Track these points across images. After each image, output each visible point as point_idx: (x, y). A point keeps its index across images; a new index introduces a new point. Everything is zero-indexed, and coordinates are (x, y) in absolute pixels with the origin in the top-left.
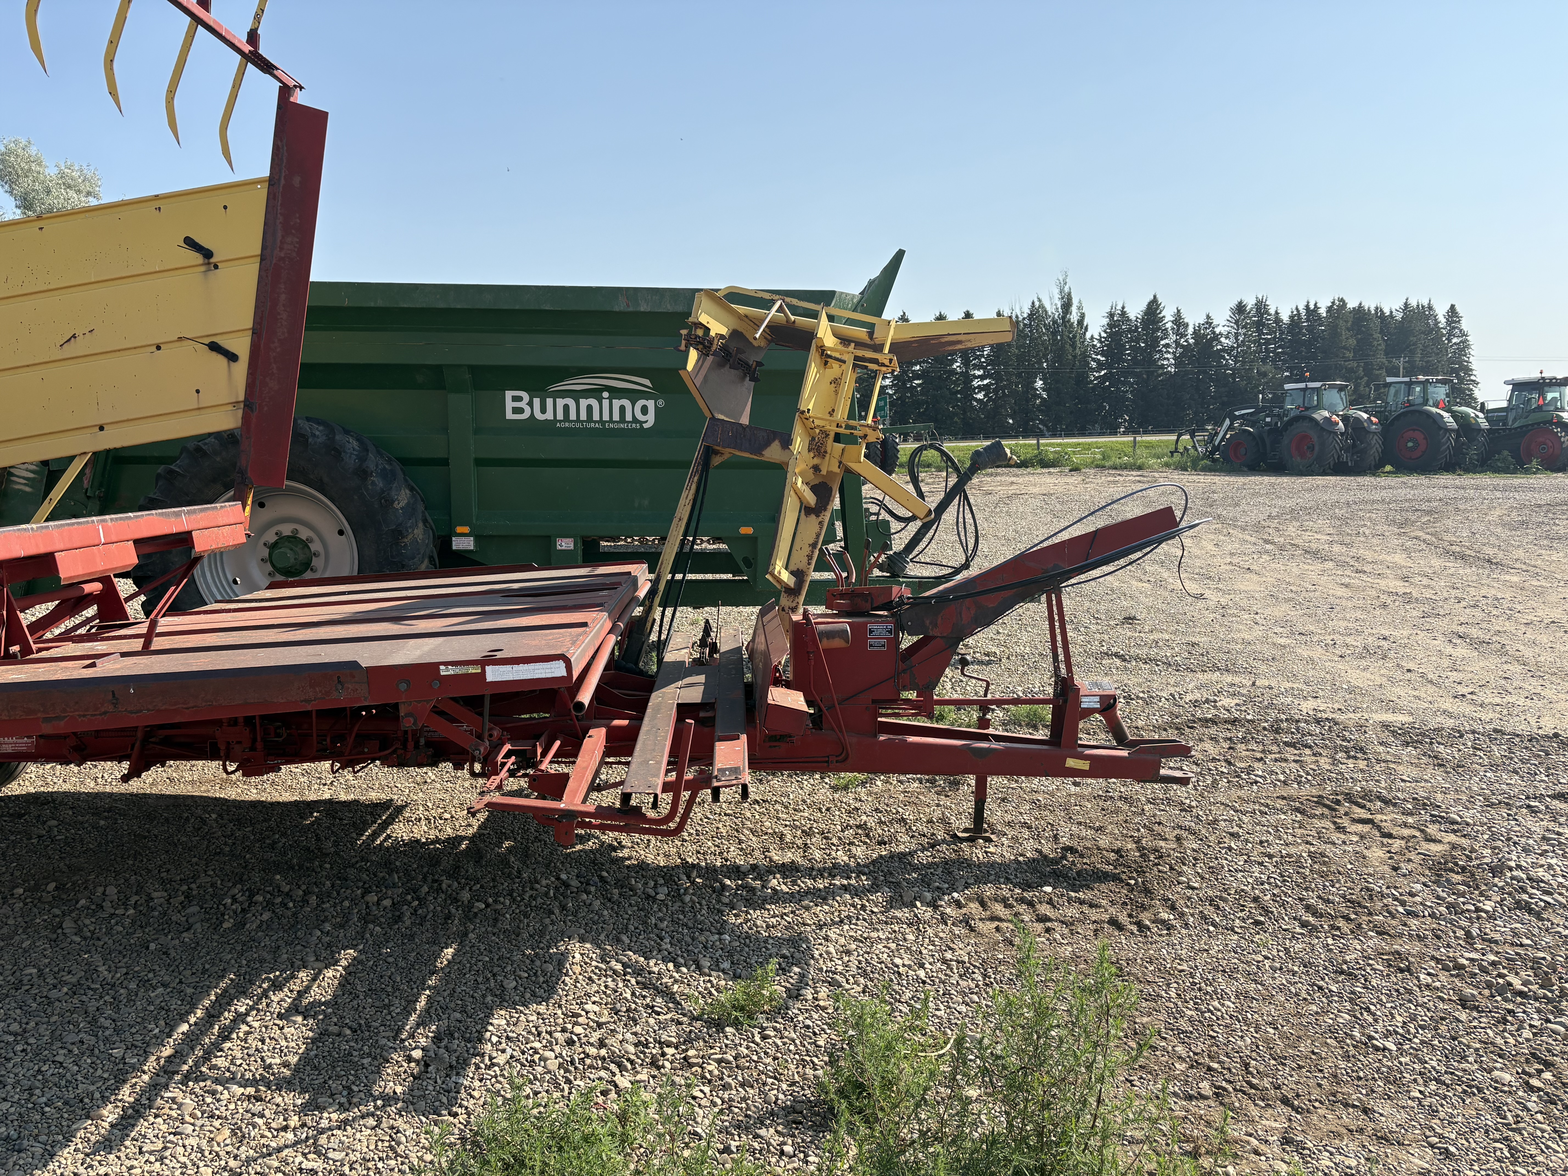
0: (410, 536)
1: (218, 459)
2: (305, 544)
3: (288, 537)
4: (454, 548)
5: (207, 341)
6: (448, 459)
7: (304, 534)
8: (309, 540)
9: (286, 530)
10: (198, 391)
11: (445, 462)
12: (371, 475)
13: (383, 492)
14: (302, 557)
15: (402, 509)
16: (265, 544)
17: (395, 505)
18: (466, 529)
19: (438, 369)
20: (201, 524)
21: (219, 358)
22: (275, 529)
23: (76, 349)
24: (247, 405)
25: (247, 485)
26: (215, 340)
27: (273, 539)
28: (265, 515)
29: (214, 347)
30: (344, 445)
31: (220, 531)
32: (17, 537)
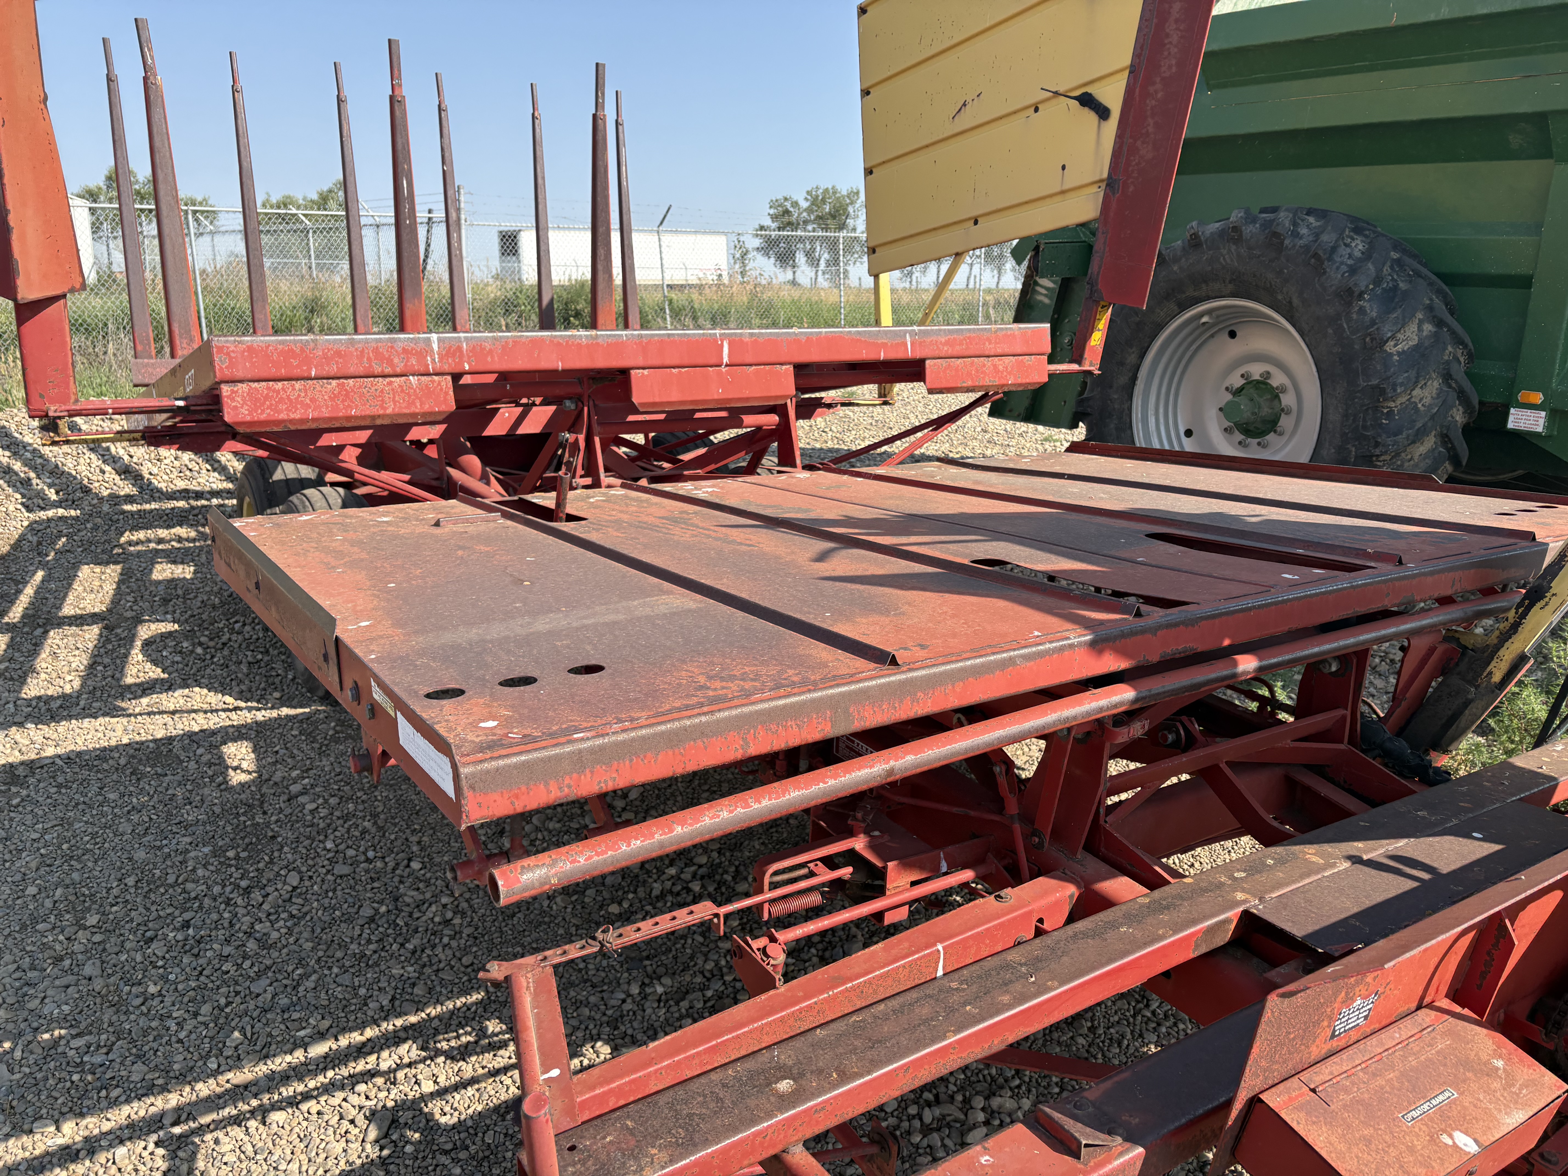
0: (1403, 399)
1: (1175, 268)
2: (1275, 394)
3: (1258, 382)
4: (1510, 425)
5: (1077, 93)
6: (1531, 277)
7: (1278, 379)
8: (1283, 389)
9: (1256, 370)
10: (1064, 168)
11: (1525, 282)
12: (1360, 296)
13: (1373, 322)
14: (1266, 411)
15: (1399, 353)
16: (1227, 389)
17: (1390, 347)
18: (1538, 398)
19: (1540, 119)
20: (946, 350)
21: (1090, 116)
22: (1243, 370)
23: (967, 120)
24: (1110, 183)
25: (1097, 302)
26: (1089, 89)
27: (1238, 382)
28: (1234, 349)
29: (1087, 101)
30: (1334, 249)
31: (988, 362)
32: (556, 344)
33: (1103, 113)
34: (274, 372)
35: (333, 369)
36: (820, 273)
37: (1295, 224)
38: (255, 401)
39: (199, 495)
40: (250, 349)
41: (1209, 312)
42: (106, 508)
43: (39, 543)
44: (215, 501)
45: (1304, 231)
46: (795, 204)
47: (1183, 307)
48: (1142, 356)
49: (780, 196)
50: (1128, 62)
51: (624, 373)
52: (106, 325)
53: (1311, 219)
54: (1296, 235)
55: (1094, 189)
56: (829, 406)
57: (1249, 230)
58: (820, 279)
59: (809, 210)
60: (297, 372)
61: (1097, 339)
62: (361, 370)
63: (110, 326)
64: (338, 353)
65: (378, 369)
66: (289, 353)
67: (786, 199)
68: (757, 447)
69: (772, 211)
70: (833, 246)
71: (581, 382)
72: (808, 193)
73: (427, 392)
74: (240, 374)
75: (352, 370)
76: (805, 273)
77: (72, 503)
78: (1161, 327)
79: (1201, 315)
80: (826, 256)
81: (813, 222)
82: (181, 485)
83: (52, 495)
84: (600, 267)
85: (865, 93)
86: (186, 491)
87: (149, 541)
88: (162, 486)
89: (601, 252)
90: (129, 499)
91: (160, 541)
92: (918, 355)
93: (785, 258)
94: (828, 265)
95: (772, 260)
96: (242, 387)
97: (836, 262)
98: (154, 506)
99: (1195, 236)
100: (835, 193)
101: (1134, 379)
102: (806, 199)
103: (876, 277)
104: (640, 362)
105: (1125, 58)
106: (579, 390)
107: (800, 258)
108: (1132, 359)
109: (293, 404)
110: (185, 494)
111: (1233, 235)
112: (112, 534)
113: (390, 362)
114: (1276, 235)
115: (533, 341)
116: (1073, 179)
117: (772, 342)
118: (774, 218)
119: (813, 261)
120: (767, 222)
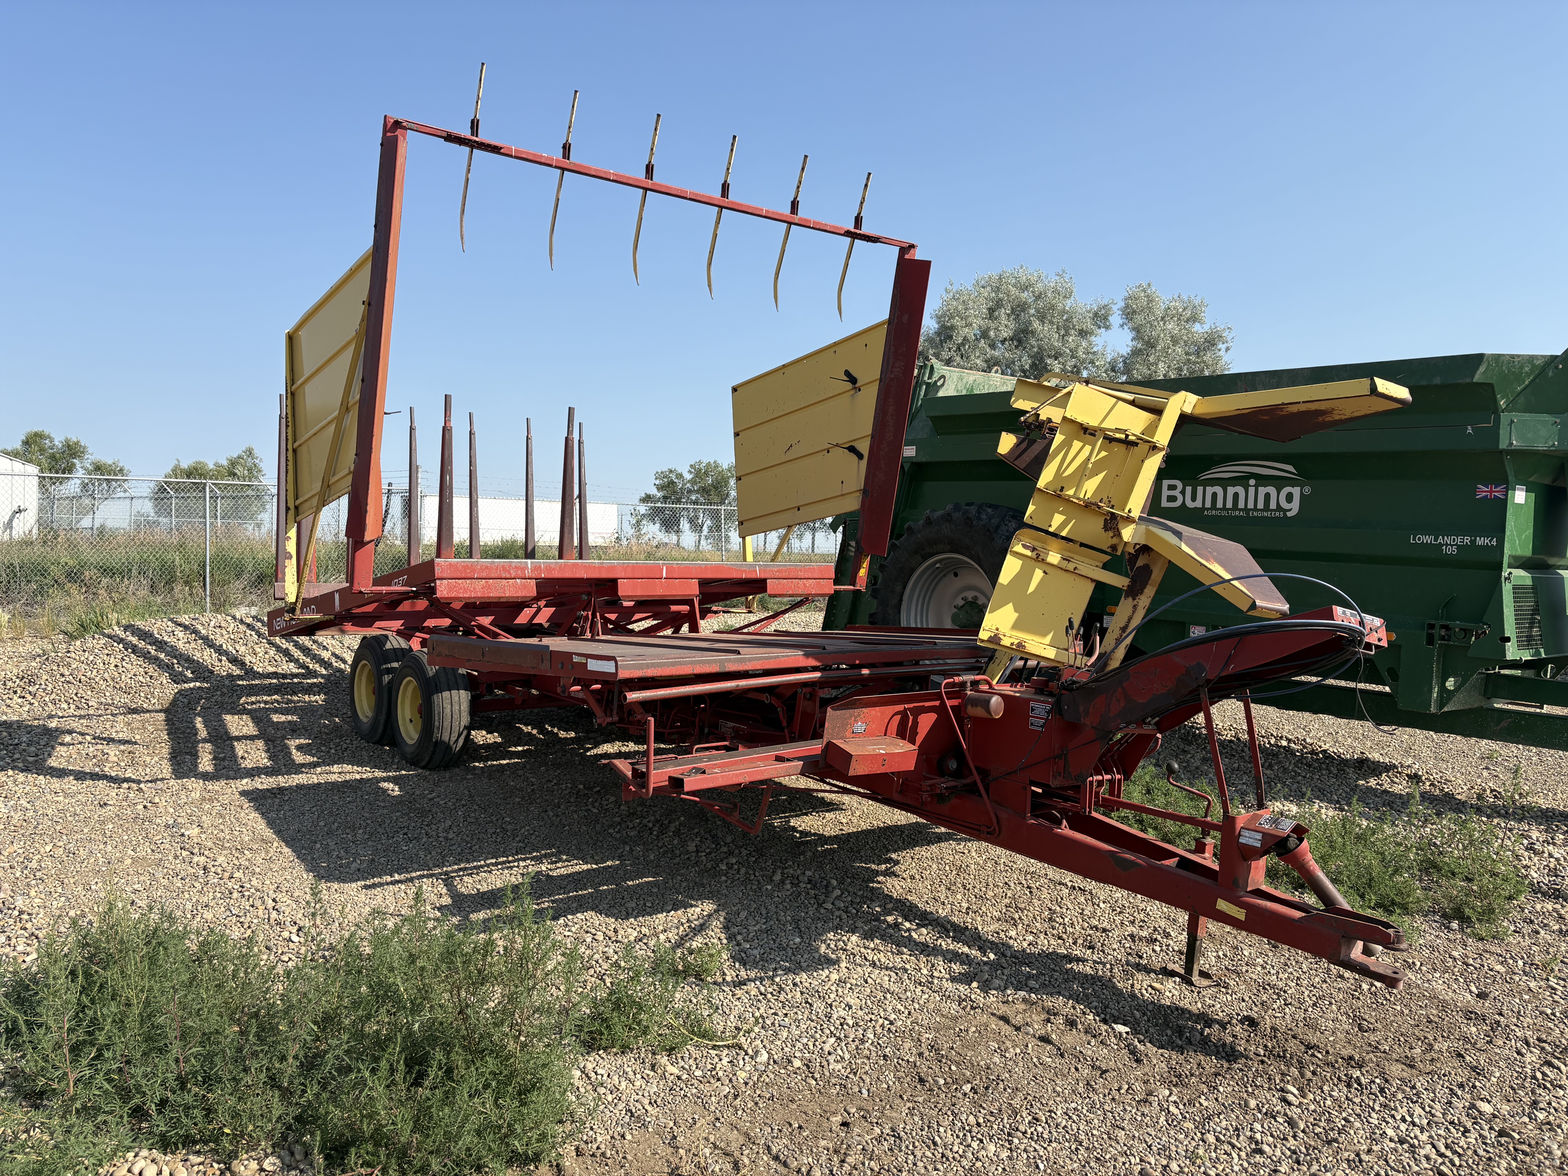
3: (971, 602)
5: (847, 445)
7: (982, 600)
9: (970, 595)
10: (843, 483)
14: (975, 619)
16: (956, 605)
20: (778, 575)
21: (855, 458)
22: (962, 595)
23: (792, 455)
24: (865, 492)
25: (861, 553)
26: (853, 444)
27: (961, 603)
28: (957, 583)
29: (852, 449)
30: (998, 527)
31: (801, 582)
32: (585, 567)
33: (860, 456)
34: (459, 575)
35: (484, 575)
36: (703, 538)
37: (979, 513)
38: (450, 589)
39: (284, 676)
40: (450, 564)
41: (940, 561)
42: (227, 682)
43: (189, 703)
44: (295, 680)
45: (984, 517)
46: (679, 476)
47: (925, 558)
48: (904, 587)
49: (665, 469)
50: (870, 432)
51: (613, 582)
52: (130, 570)
53: (989, 510)
54: (979, 519)
55: (858, 494)
56: (716, 612)
57: (957, 515)
58: (703, 542)
59: (693, 482)
60: (469, 575)
61: (863, 572)
62: (496, 576)
63: (133, 571)
64: (487, 567)
65: (504, 576)
66: (466, 567)
67: (671, 471)
68: (677, 624)
69: (657, 482)
70: (715, 516)
71: (591, 586)
72: (691, 466)
73: (524, 587)
74: (445, 575)
75: (493, 575)
76: (688, 538)
77: (204, 680)
78: (913, 571)
79: (936, 562)
80: (709, 522)
81: (697, 492)
82: (271, 669)
83: (189, 674)
84: (566, 530)
85: (737, 434)
86: (276, 673)
87: (259, 702)
88: (260, 670)
89: (567, 521)
90: (240, 677)
91: (266, 703)
92: (763, 576)
93: (670, 524)
94: (710, 530)
95: (658, 525)
96: (445, 582)
97: (718, 528)
98: (257, 682)
99: (928, 518)
100: (717, 467)
101: (901, 600)
102: (690, 472)
103: (744, 538)
104: (623, 575)
105: (869, 431)
106: (590, 589)
107: (685, 525)
108: (899, 589)
109: (465, 590)
110: (275, 675)
111: (947, 518)
112: (235, 698)
113: (509, 572)
114: (968, 518)
115: (574, 564)
116: (847, 489)
117: (687, 568)
118: (660, 488)
119: (696, 527)
120: (654, 491)
